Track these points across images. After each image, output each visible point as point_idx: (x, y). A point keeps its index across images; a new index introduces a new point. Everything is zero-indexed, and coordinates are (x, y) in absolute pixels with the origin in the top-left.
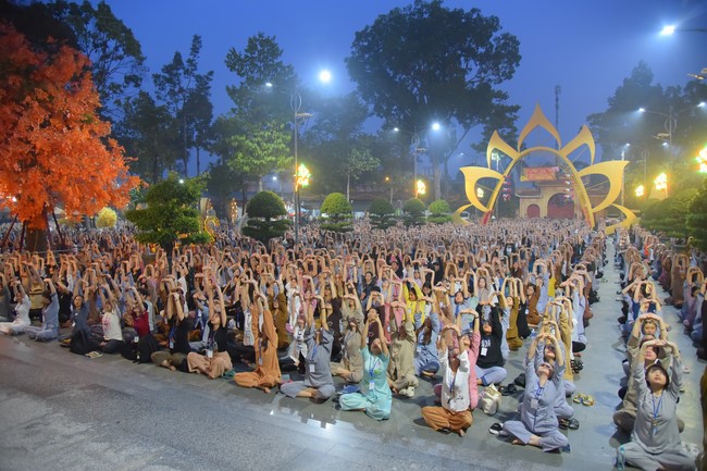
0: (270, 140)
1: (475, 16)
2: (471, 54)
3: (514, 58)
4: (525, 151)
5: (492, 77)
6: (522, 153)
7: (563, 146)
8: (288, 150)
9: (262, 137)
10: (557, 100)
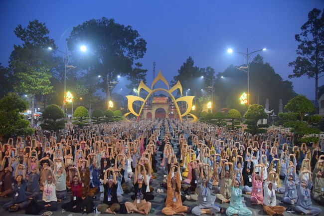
0: (41, 77)
1: (129, 29)
2: (125, 45)
3: (144, 49)
4: (155, 90)
5: (134, 56)
6: (154, 91)
7: (170, 88)
8: (50, 83)
9: (37, 75)
10: (154, 68)
